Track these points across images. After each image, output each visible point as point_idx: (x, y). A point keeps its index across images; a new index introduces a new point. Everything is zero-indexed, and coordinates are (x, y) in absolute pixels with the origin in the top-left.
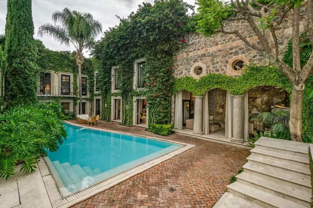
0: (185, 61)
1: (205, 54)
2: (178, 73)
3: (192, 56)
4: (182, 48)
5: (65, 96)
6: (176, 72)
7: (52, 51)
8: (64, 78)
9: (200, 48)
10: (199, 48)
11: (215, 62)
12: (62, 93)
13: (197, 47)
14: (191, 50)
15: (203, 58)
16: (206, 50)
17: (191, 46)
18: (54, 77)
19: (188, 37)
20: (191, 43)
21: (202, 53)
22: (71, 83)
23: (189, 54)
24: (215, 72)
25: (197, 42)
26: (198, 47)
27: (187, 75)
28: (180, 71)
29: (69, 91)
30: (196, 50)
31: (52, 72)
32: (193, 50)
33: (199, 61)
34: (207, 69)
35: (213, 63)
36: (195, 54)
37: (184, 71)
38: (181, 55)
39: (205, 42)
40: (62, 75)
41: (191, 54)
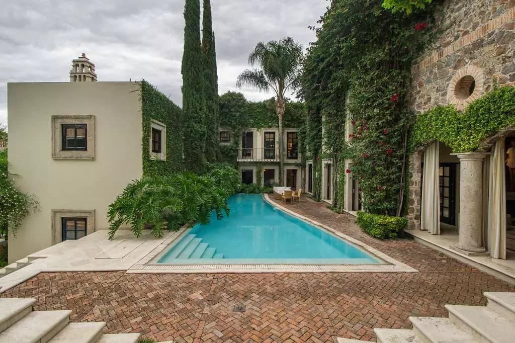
0: (436, 70)
1: (482, 40)
2: (421, 103)
3: (449, 54)
4: (430, 42)
5: (269, 160)
6: (418, 101)
7: (254, 104)
8: (267, 136)
9: (468, 29)
10: (466, 30)
11: (509, 55)
12: (266, 157)
13: (461, 29)
14: (448, 39)
15: (476, 52)
16: (484, 29)
17: (448, 31)
18: (256, 136)
19: (442, 10)
20: (448, 22)
21: (475, 38)
22: (276, 142)
23: (444, 52)
24: (509, 82)
25: (463, 15)
26: (464, 27)
27: (441, 104)
28: (426, 97)
29: (274, 154)
30: (459, 37)
31: (254, 130)
32: (453, 39)
33: (467, 63)
34: (488, 79)
35: (503, 59)
36: (458, 48)
37: (434, 95)
38: (427, 58)
39: (482, 9)
40: (265, 133)
41: (448, 50)
